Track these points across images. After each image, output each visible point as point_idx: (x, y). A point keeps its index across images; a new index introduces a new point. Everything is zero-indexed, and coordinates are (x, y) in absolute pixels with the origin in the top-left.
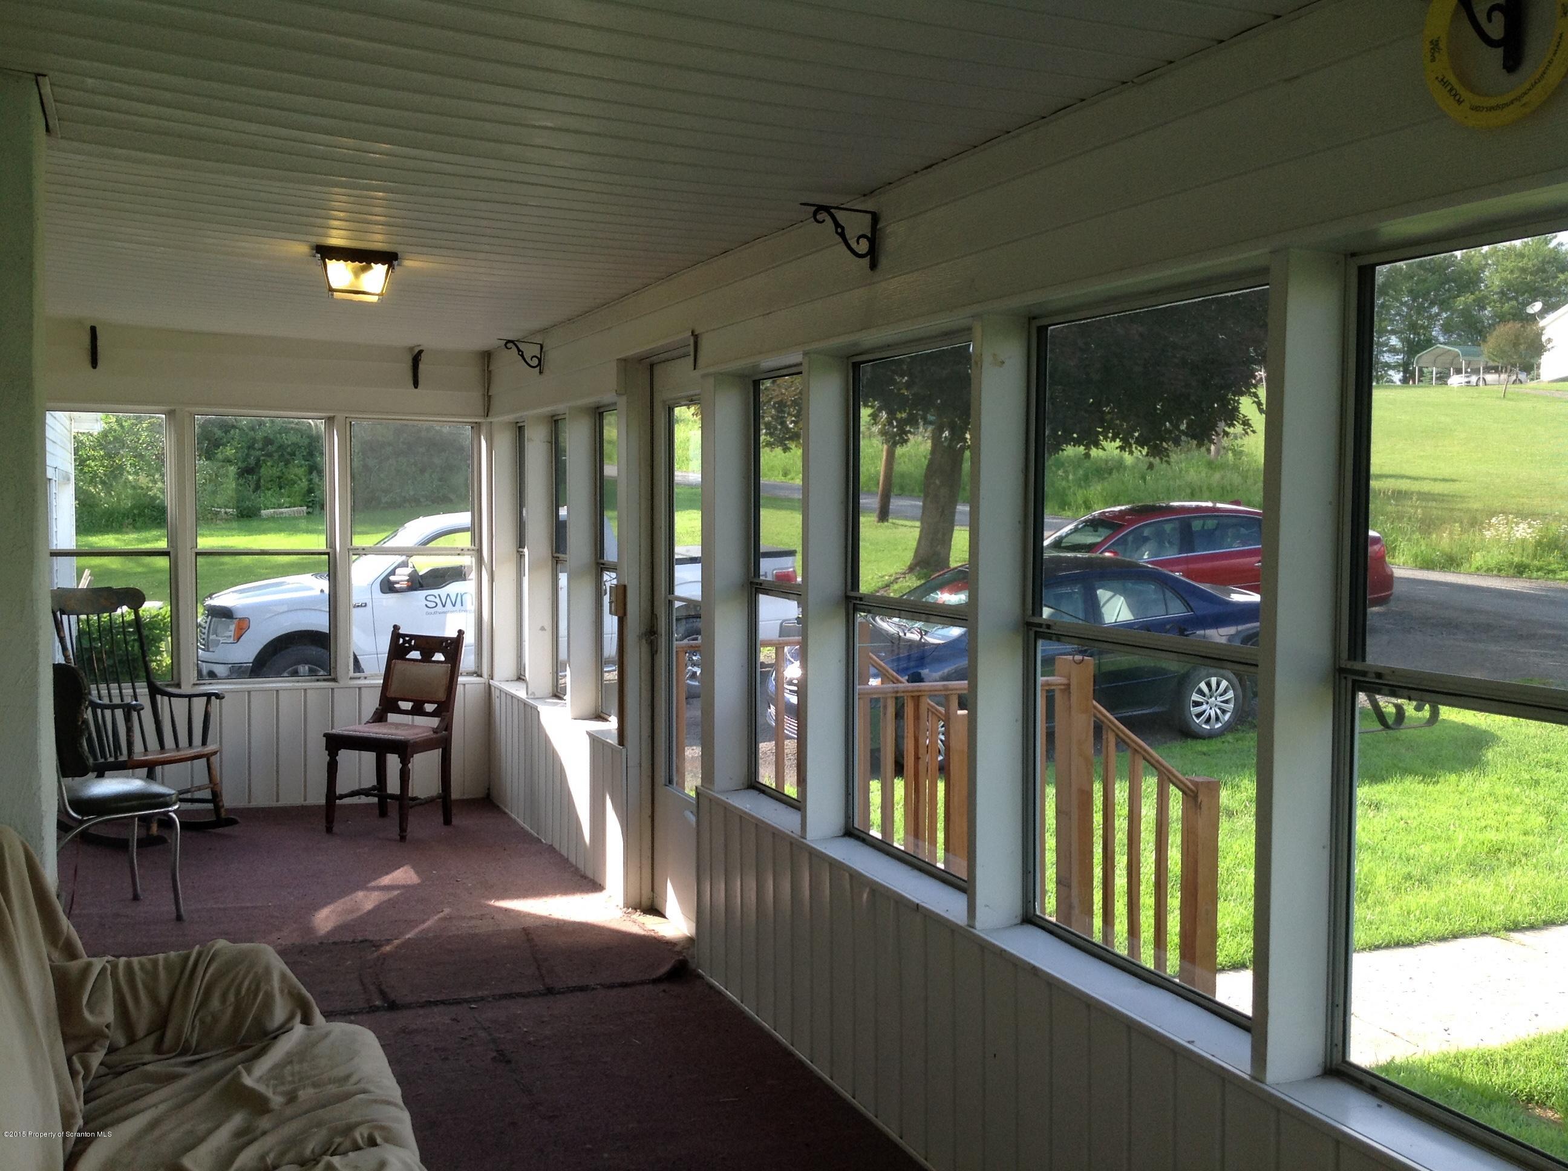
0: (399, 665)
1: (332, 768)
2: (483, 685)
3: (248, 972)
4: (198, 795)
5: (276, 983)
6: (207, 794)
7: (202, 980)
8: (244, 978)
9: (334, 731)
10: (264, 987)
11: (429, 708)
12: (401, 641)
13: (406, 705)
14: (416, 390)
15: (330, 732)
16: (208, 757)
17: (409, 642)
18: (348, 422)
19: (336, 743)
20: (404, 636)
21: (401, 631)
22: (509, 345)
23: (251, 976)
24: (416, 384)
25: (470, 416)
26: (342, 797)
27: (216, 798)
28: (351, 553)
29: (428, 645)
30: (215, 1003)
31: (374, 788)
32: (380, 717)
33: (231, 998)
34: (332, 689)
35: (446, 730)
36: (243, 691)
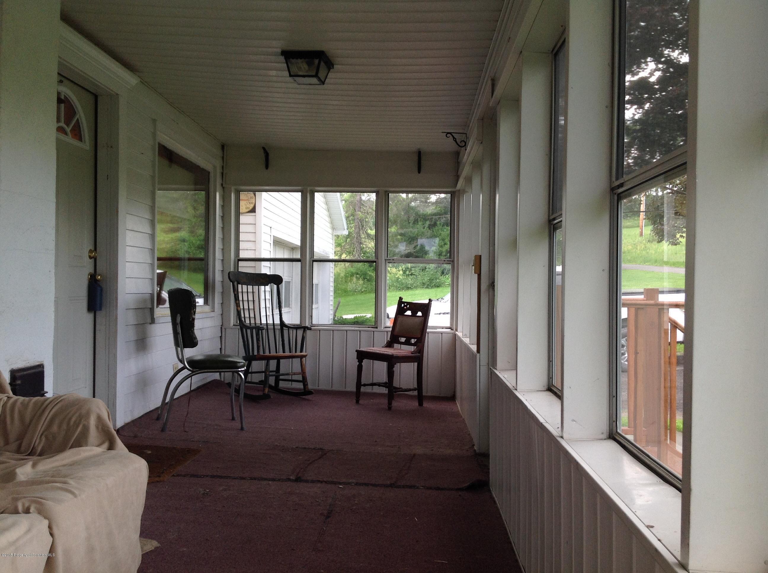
0: (400, 318)
1: (360, 368)
2: (452, 334)
3: (75, 413)
4: (295, 377)
5: (92, 422)
6: (300, 377)
7: (49, 413)
8: (73, 415)
9: (361, 349)
10: (83, 422)
11: (413, 341)
12: (403, 305)
13: (403, 340)
14: (419, 174)
15: (358, 349)
16: (302, 357)
17: (406, 306)
18: (387, 194)
19: (362, 355)
20: (404, 303)
21: (403, 300)
22: (448, 135)
23: (77, 415)
24: (419, 172)
25: (447, 187)
26: (365, 385)
27: (304, 381)
28: (387, 262)
29: (415, 307)
30: (55, 428)
31: (386, 383)
32: (389, 345)
33: (64, 426)
34: (374, 332)
35: (419, 353)
36: (330, 330)
